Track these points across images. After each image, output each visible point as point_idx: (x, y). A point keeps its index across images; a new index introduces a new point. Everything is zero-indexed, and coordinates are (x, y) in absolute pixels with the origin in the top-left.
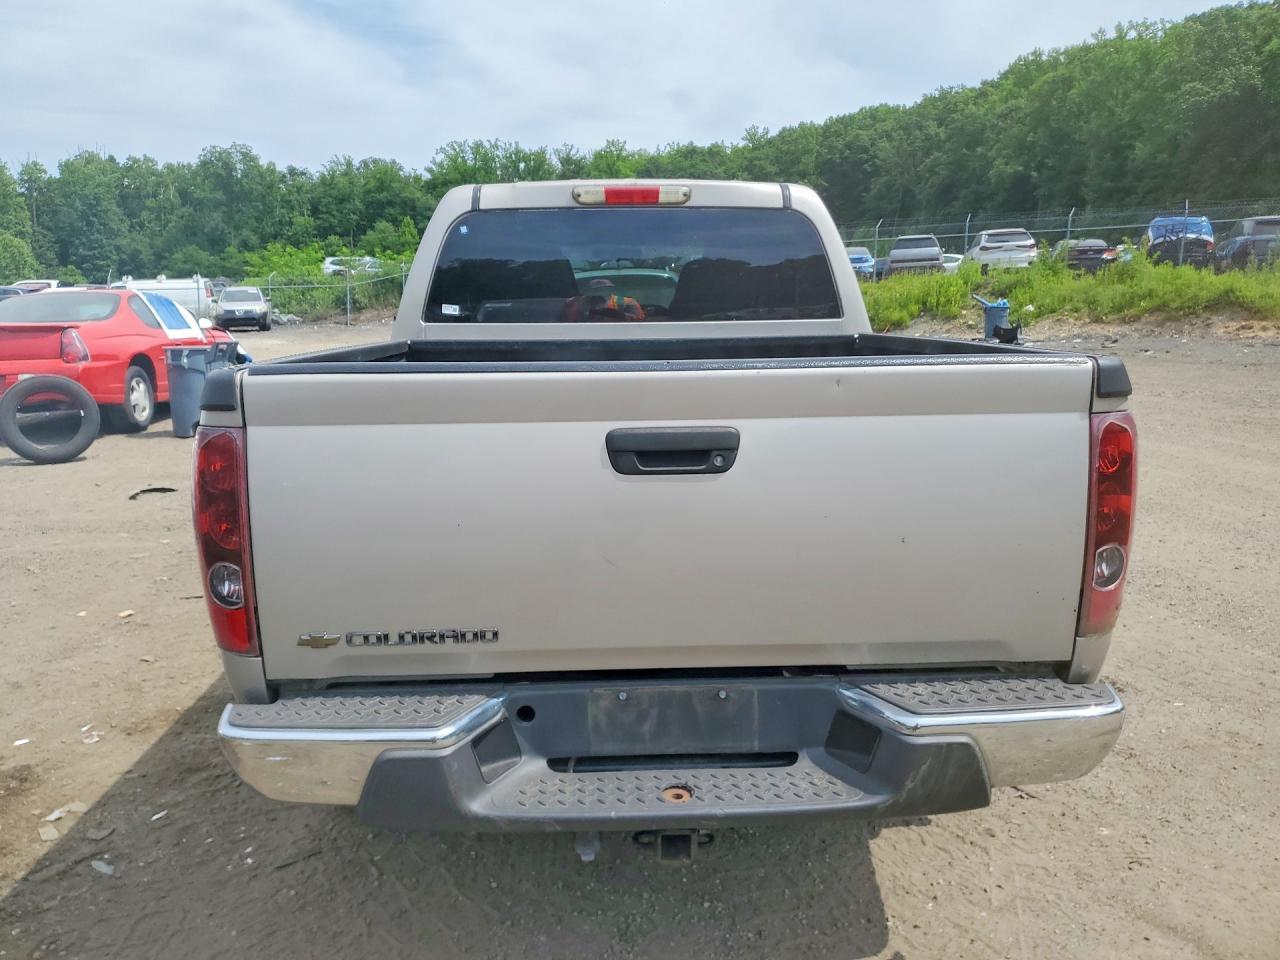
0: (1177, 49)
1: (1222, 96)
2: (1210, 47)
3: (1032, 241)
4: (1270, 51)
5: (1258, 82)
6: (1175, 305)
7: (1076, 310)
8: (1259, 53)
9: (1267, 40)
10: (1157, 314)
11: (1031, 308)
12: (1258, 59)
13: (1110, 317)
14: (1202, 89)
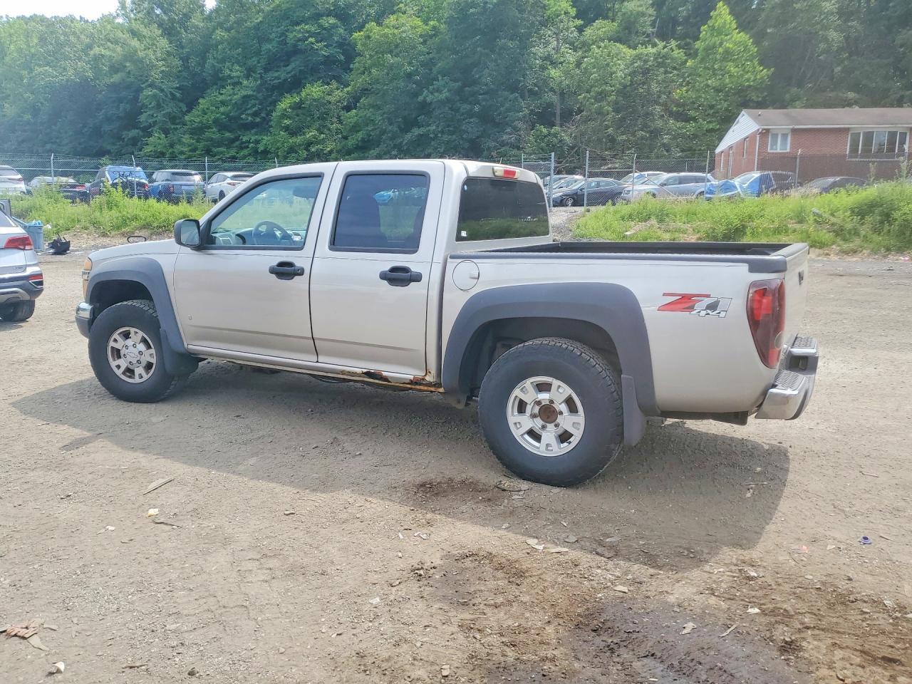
0: (25, 40)
1: (67, 81)
2: (51, 44)
3: (19, 176)
4: (95, 55)
5: (90, 74)
6: (155, 225)
7: (86, 228)
8: (87, 55)
9: (90, 47)
10: (144, 231)
11: (49, 227)
12: (87, 59)
13: (113, 233)
14: (52, 73)
